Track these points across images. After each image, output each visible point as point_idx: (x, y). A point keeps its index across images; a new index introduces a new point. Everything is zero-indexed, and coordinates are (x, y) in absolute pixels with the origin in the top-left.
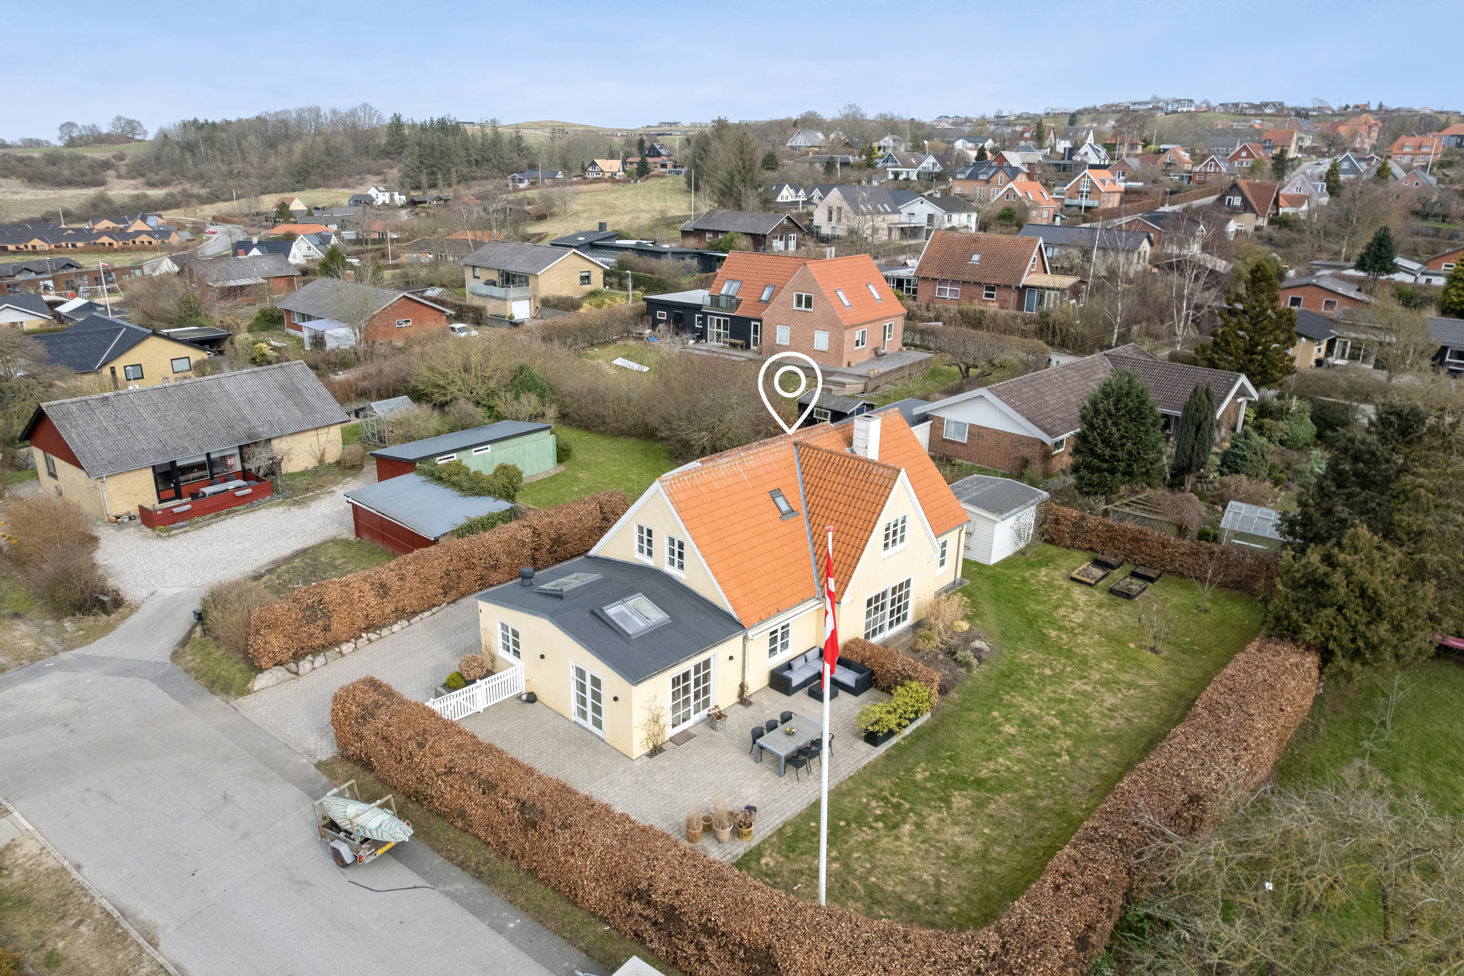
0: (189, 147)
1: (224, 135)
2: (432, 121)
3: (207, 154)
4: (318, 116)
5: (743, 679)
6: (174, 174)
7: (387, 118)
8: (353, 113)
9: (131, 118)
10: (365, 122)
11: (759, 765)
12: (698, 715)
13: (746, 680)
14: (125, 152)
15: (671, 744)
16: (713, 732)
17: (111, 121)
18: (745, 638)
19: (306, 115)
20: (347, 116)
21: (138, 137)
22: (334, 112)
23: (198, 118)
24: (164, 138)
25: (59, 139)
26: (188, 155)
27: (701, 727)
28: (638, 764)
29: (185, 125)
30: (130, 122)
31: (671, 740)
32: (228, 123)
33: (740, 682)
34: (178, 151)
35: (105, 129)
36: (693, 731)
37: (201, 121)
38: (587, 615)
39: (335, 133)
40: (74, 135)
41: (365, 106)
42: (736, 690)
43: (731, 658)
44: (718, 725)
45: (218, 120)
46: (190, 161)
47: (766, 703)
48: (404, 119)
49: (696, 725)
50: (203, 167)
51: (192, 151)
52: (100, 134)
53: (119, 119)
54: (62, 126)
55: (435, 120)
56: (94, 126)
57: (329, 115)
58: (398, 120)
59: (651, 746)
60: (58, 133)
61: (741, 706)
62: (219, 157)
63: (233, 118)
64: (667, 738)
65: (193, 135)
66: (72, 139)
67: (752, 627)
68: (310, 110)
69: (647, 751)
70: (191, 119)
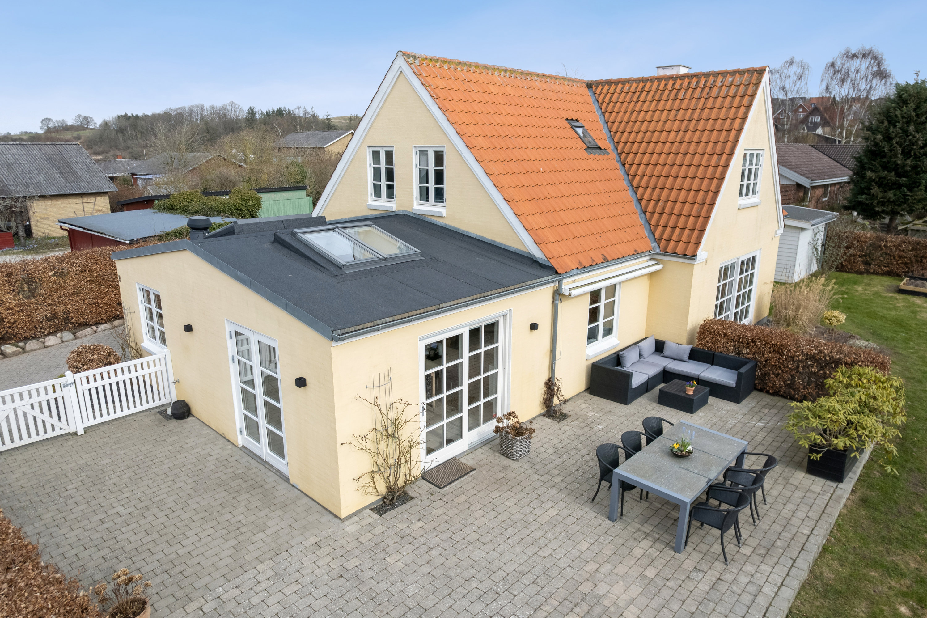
0: (121, 130)
1: (143, 123)
2: (273, 110)
3: (132, 134)
4: (202, 110)
5: (552, 370)
6: (111, 147)
7: (246, 109)
8: (224, 107)
9: (86, 115)
10: (231, 114)
11: (619, 525)
12: (475, 431)
13: (557, 375)
14: (81, 135)
15: (426, 486)
16: (507, 462)
17: (74, 118)
18: (558, 295)
19: (195, 109)
20: (220, 109)
21: (91, 127)
22: (213, 107)
23: (127, 113)
24: (106, 124)
25: (41, 128)
26: (120, 135)
27: (483, 454)
28: (351, 528)
29: (119, 117)
30: (86, 118)
31: (426, 476)
32: (146, 116)
33: (545, 377)
34: (114, 132)
35: (70, 122)
36: (469, 461)
37: (129, 114)
38: (267, 246)
39: (213, 119)
40: (50, 126)
41: (232, 103)
42: (540, 390)
43: (534, 327)
44: (517, 447)
45: (140, 114)
46: (121, 139)
47: (590, 414)
48: (256, 110)
49: (472, 449)
50: (129, 142)
51: (122, 133)
52: (67, 125)
53: (79, 116)
54: (43, 120)
55: (276, 109)
56: (63, 121)
57: (209, 109)
58: (252, 110)
59: (382, 488)
60: (40, 125)
61: (548, 420)
62: (139, 136)
63: (149, 113)
64: (417, 472)
65: (124, 123)
66: (49, 128)
67: (568, 274)
68: (197, 107)
69: (373, 499)
70: (123, 114)
